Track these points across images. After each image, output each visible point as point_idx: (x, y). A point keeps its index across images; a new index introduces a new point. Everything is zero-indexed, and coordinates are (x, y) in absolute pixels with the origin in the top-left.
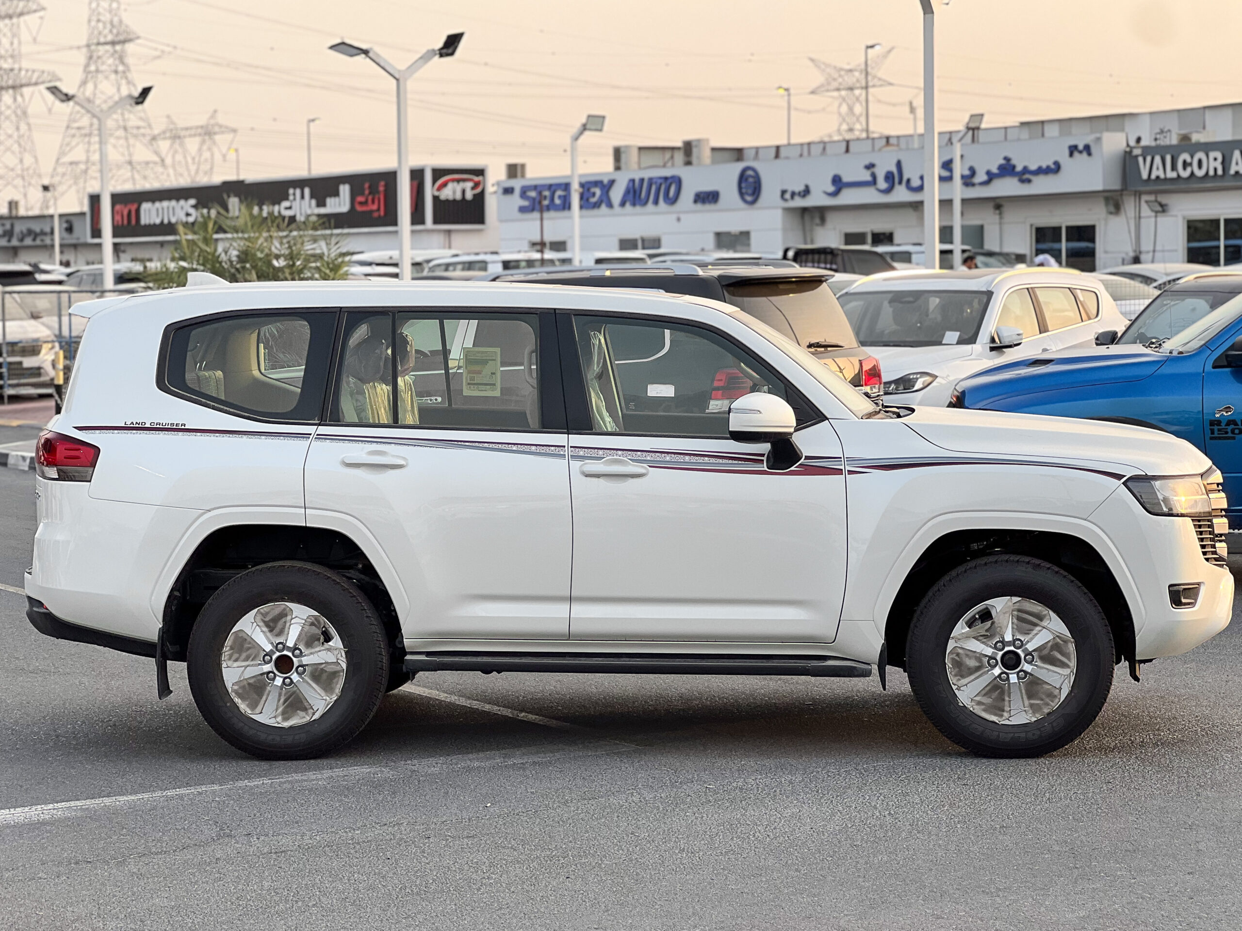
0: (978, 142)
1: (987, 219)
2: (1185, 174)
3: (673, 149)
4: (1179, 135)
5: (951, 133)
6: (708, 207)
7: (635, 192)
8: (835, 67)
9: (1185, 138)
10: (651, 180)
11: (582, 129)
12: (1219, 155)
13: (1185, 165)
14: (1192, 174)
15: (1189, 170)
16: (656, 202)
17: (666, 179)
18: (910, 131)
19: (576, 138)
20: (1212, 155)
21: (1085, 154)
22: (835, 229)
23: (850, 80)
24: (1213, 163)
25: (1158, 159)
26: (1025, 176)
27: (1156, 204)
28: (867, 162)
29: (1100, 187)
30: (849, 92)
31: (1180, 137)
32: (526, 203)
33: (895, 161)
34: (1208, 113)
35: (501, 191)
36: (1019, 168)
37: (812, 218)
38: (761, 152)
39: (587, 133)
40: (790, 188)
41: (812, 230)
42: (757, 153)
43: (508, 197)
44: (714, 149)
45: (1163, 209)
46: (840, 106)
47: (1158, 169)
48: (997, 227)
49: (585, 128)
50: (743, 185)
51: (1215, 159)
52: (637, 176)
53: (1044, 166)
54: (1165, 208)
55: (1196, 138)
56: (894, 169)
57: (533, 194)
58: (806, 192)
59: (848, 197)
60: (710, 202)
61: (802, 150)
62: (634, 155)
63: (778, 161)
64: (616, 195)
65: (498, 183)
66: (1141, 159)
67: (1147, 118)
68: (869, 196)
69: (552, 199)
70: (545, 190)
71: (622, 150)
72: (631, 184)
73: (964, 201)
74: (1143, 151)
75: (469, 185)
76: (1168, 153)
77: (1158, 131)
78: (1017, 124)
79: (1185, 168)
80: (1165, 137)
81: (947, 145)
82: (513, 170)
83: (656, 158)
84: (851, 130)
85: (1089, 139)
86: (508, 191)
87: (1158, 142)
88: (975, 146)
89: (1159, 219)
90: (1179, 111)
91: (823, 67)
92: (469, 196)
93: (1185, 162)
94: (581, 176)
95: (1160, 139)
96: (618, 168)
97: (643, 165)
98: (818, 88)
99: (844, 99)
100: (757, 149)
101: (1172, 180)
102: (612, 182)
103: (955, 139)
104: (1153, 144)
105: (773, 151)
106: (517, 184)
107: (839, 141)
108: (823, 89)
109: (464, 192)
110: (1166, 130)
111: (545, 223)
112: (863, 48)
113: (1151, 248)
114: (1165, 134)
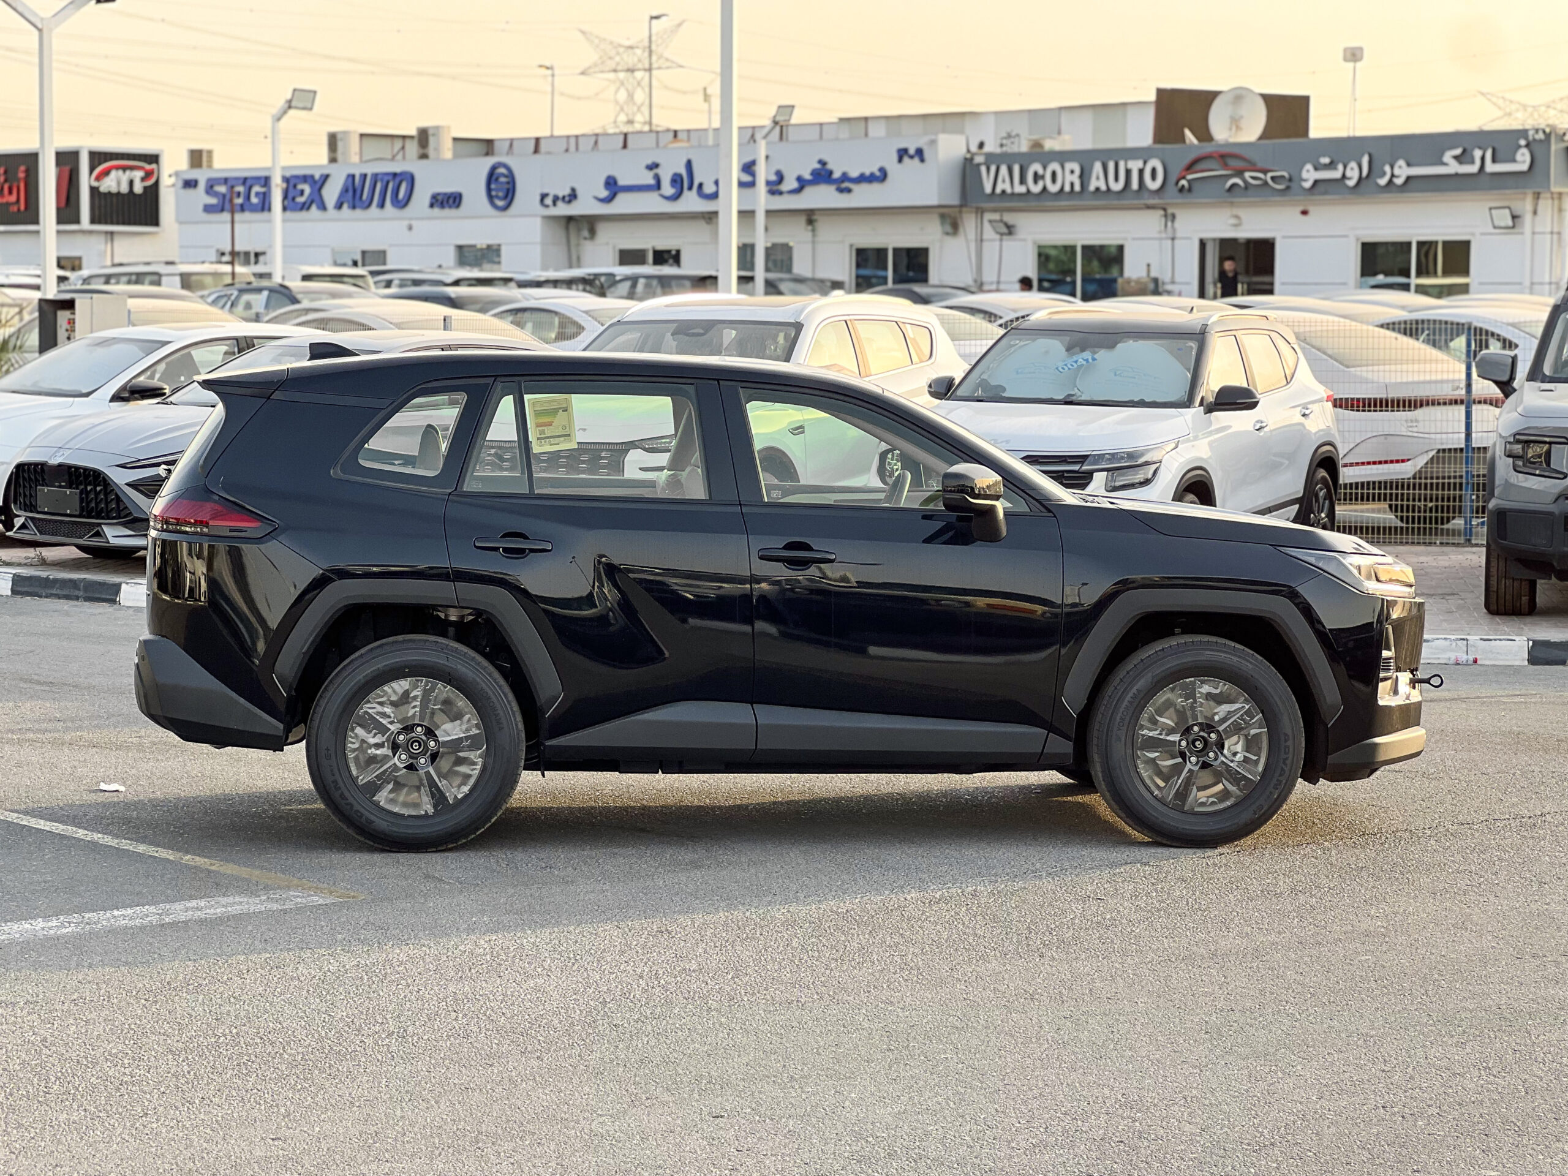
0: (787, 139)
1: (795, 236)
2: (1036, 189)
3: (404, 137)
4: (1030, 140)
5: (754, 128)
6: (447, 212)
7: (354, 191)
8: (611, 43)
9: (1037, 145)
10: (375, 177)
11: (287, 105)
12: (1077, 168)
13: (1037, 177)
14: (1045, 189)
15: (1041, 184)
16: (382, 205)
17: (395, 175)
18: (705, 126)
19: (279, 119)
20: (1069, 166)
21: (916, 160)
22: (607, 244)
23: (630, 59)
24: (1070, 175)
25: (1004, 170)
26: (844, 184)
27: (1001, 225)
28: (649, 162)
29: (934, 201)
30: (629, 74)
31: (1031, 143)
32: (213, 201)
33: (684, 161)
34: (1064, 115)
35: (180, 184)
36: (837, 175)
37: (579, 230)
38: (515, 144)
39: (292, 112)
40: (552, 192)
41: (578, 245)
42: (511, 145)
43: (190, 192)
44: (455, 139)
45: (1010, 230)
46: (617, 91)
47: (1004, 181)
48: (810, 246)
49: (289, 105)
50: (493, 186)
51: (1072, 172)
52: (358, 173)
53: (868, 173)
54: (1012, 229)
55: (1050, 145)
56: (683, 171)
57: (222, 189)
58: (573, 196)
59: (624, 204)
60: (450, 207)
61: (568, 143)
62: (354, 144)
63: (537, 156)
64: (331, 193)
65: (177, 174)
66: (983, 169)
67: (992, 118)
68: (651, 203)
69: (248, 197)
70: (238, 185)
71: (339, 137)
72: (350, 180)
73: (769, 213)
74: (987, 159)
75: (138, 175)
76: (1015, 162)
77: (1004, 135)
78: (835, 120)
79: (1036, 181)
80: (1013, 143)
81: (749, 142)
82: (197, 158)
83: (384, 149)
84: (630, 122)
85: (921, 143)
86: (190, 184)
87: (1004, 149)
88: (783, 144)
89: (1005, 243)
90: (1030, 111)
91: (596, 41)
92: (138, 188)
93: (1036, 174)
94: (284, 168)
95: (1006, 145)
96: (333, 160)
97: (364, 159)
98: (590, 68)
99: (622, 83)
100: (512, 141)
101: (1020, 195)
102: (326, 177)
103: (758, 136)
104: (998, 150)
105: (532, 143)
106: (201, 176)
107: (615, 134)
108: (597, 69)
109: (131, 183)
110: (1013, 134)
111: (237, 226)
112: (647, 18)
113: (995, 279)
114: (1012, 140)
